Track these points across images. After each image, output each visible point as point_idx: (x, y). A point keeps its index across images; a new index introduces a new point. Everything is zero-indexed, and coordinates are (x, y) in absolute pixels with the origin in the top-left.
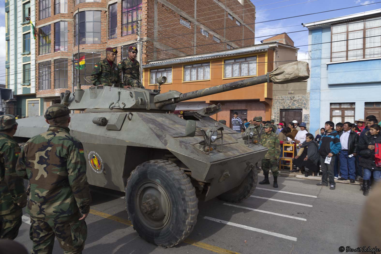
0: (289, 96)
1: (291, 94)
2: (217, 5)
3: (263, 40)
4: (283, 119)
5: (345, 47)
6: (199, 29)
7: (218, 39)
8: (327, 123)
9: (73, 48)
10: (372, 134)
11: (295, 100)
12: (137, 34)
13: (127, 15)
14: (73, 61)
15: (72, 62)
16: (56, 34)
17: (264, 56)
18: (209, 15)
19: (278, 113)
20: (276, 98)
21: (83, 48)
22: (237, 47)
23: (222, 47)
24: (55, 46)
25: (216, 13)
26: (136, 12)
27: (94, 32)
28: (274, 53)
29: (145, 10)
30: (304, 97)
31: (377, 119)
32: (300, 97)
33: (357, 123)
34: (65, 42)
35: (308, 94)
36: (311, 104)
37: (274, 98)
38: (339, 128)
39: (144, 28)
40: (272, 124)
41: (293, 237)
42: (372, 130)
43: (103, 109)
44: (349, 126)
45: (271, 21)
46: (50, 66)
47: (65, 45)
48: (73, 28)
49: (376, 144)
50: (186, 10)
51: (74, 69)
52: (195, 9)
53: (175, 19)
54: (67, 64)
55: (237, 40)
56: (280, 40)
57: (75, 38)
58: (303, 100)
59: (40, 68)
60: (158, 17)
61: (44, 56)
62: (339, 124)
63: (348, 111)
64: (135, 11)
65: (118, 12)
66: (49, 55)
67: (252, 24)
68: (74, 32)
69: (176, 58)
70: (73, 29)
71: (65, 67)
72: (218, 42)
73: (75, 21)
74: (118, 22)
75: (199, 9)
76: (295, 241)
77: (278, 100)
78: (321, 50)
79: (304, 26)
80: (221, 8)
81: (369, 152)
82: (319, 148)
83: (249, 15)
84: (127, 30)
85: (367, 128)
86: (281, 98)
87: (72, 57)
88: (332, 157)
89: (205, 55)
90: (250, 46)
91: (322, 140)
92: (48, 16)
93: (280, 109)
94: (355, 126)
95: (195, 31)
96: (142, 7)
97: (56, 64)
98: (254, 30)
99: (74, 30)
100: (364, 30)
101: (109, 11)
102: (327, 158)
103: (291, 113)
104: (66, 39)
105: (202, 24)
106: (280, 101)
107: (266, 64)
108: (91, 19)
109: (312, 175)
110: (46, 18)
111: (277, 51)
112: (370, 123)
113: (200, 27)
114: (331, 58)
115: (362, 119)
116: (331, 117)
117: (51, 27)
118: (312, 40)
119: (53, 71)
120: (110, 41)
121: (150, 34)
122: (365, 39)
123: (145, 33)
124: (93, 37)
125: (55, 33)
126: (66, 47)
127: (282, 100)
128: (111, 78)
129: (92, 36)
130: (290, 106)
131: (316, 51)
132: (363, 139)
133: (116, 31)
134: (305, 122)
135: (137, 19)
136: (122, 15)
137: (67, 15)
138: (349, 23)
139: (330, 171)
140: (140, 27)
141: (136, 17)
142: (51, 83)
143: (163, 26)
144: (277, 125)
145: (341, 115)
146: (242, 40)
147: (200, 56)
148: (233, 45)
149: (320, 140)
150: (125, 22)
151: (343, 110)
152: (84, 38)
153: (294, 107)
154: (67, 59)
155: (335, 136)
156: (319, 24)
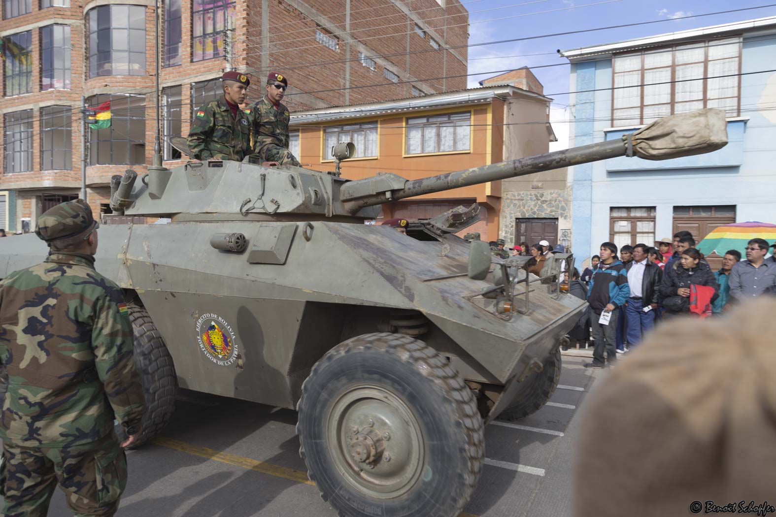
0: (534, 192)
1: (537, 188)
2: (392, 6)
3: (485, 80)
4: (522, 237)
5: (639, 99)
6: (355, 53)
7: (394, 74)
8: (605, 245)
9: (84, 83)
10: (686, 267)
11: (544, 201)
12: (225, 59)
13: (204, 18)
14: (84, 112)
15: (81, 115)
16: (43, 52)
17: (485, 111)
18: (375, 25)
19: (512, 227)
20: (509, 196)
21: (106, 85)
22: (433, 92)
23: (404, 91)
24: (41, 78)
25: (389, 23)
26: (223, 12)
27: (131, 50)
28: (505, 107)
29: (242, 9)
30: (562, 195)
31: (694, 238)
32: (554, 195)
33: (658, 245)
34: (64, 69)
35: (569, 189)
36: (574, 209)
37: (503, 195)
38: (627, 256)
39: (241, 46)
40: (500, 247)
41: (538, 467)
42: (686, 259)
43: (224, 213)
44: (644, 251)
45: (499, 43)
46: (30, 120)
47: (64, 77)
48: (84, 40)
49: (692, 287)
50: (328, 14)
51: (85, 129)
52: (348, 12)
53: (306, 30)
54: (70, 118)
55: (431, 78)
56: (517, 80)
57: (88, 62)
58: (560, 201)
59: (7, 124)
60: (270, 25)
61: (17, 99)
62: (626, 248)
63: (644, 222)
64: (222, 10)
65: (183, 10)
66: (29, 97)
67: (462, 47)
68: (86, 49)
69: (308, 110)
70: (84, 42)
71: (65, 123)
72: (395, 80)
73: (87, 25)
74: (184, 30)
75: (356, 13)
76: (542, 475)
77: (512, 199)
78: (594, 102)
79: (563, 56)
80: (400, 13)
81: (680, 301)
82: (589, 294)
83: (456, 29)
84: (204, 50)
85: (676, 255)
86: (518, 196)
87: (80, 104)
88: (613, 311)
89: (368, 108)
90: (457, 92)
91: (594, 278)
92: (24, 13)
93: (517, 219)
94: (655, 252)
95: (348, 56)
96: (235, 2)
97: (44, 118)
98: (466, 60)
99: (84, 46)
100: (673, 67)
101: (162, 7)
102: (603, 313)
103: (537, 226)
104: (68, 64)
105: (362, 43)
106: (516, 202)
107: (489, 128)
108: (124, 23)
109: (575, 347)
110: (19, 15)
111: (510, 103)
112: (682, 246)
113: (359, 50)
114: (612, 120)
115: (668, 239)
116: (612, 233)
117: (33, 37)
118: (577, 84)
119: (38, 132)
120: (165, 72)
121: (254, 60)
122: (675, 85)
123: (242, 57)
124: (129, 62)
125: (41, 50)
126: (67, 82)
127: (519, 200)
128: (233, 142)
129: (127, 59)
130: (534, 213)
131: (584, 105)
132: (670, 277)
133: (180, 50)
134: (564, 245)
135: (225, 26)
136: (192, 16)
137: (71, 11)
138: (646, 53)
139: (608, 339)
140: (230, 45)
141: (223, 22)
142: (32, 159)
143: (280, 45)
144: (510, 249)
145: (629, 230)
146: (443, 78)
147: (358, 109)
148: (425, 88)
149: (590, 278)
150: (198, 31)
151: (633, 221)
152: (109, 62)
153: (543, 214)
154: (70, 106)
155: (618, 271)
156: (591, 53)
